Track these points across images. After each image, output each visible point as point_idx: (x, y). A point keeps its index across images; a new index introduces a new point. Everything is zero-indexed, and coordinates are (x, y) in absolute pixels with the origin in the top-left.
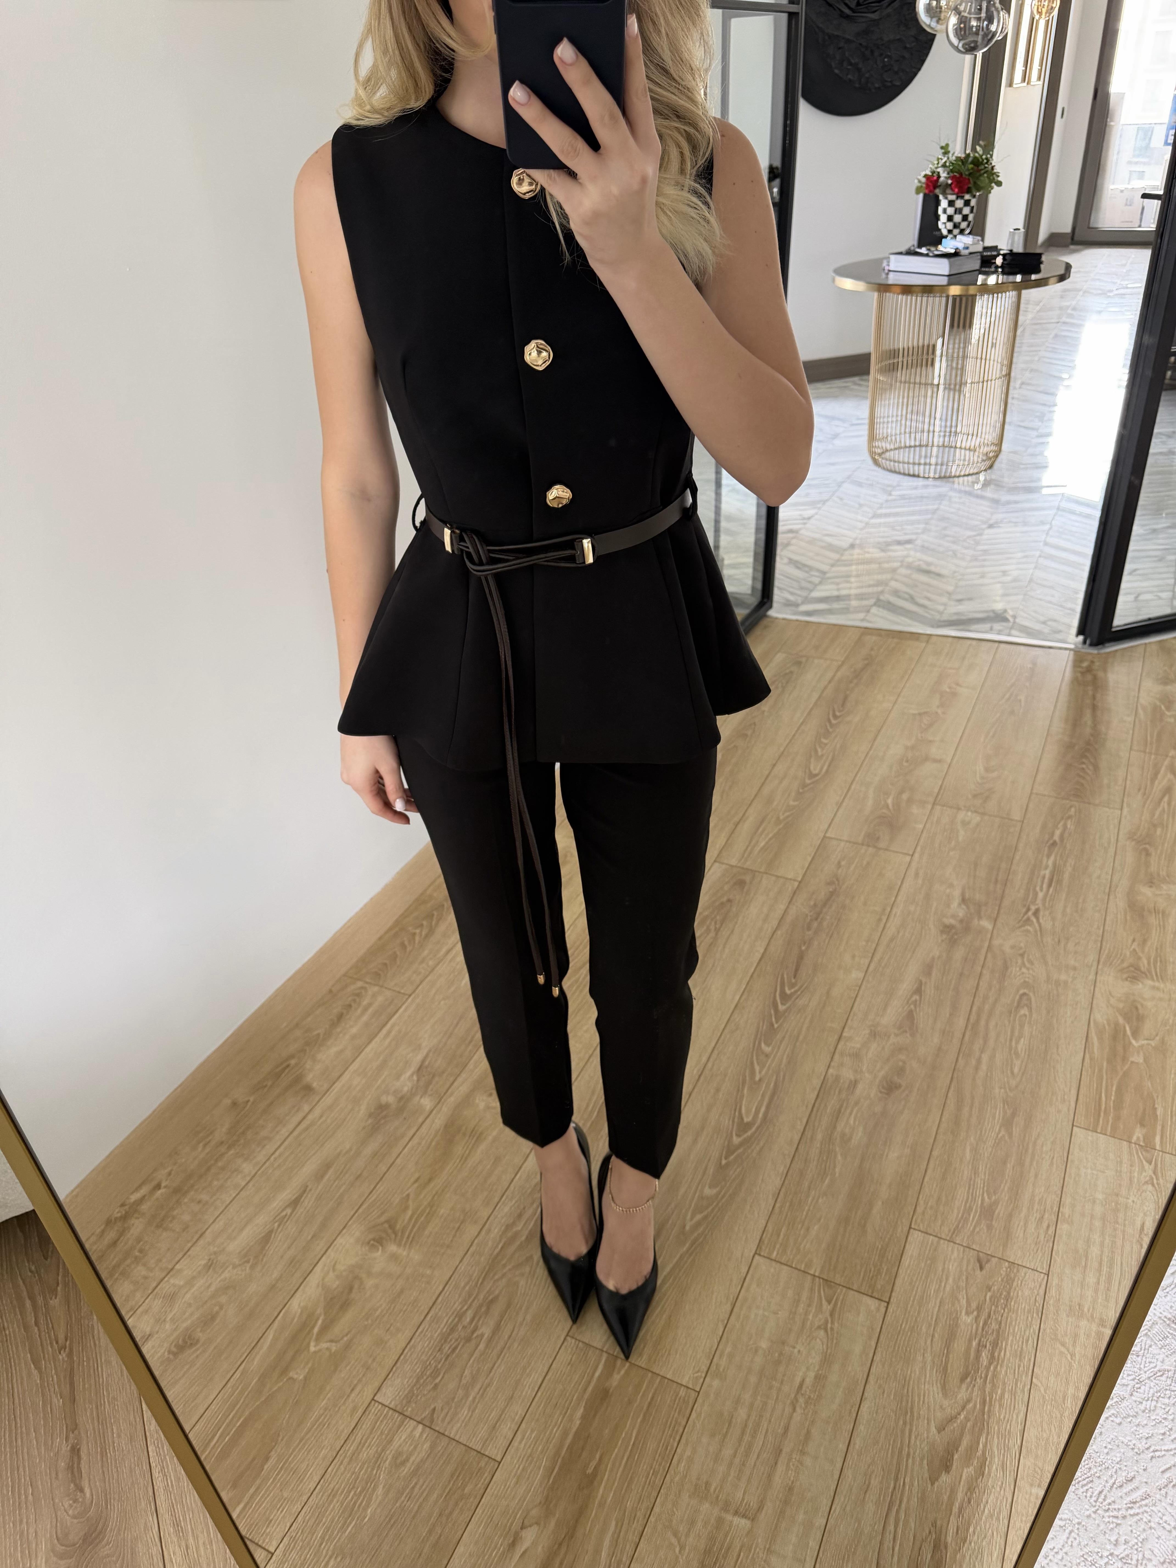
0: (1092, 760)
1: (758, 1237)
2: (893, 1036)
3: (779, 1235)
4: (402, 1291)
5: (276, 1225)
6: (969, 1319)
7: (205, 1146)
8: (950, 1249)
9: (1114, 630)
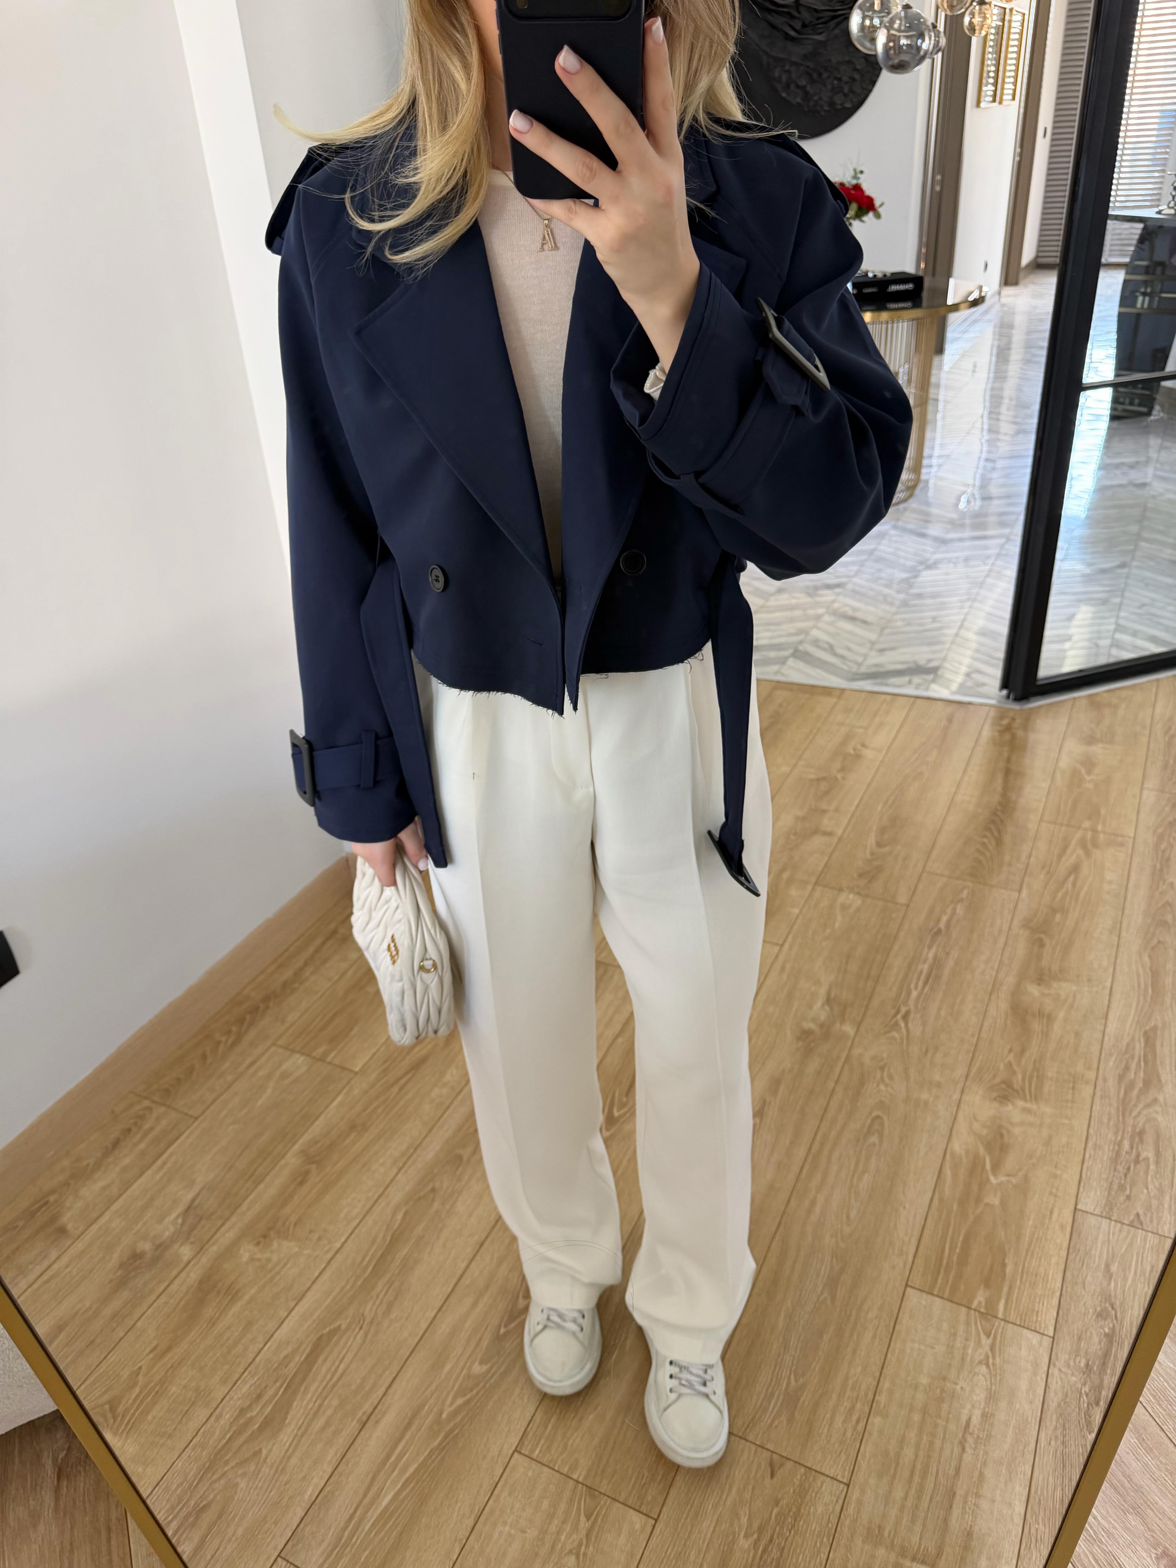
0: (996, 834)
6: (747, 1544)
9: (1039, 683)
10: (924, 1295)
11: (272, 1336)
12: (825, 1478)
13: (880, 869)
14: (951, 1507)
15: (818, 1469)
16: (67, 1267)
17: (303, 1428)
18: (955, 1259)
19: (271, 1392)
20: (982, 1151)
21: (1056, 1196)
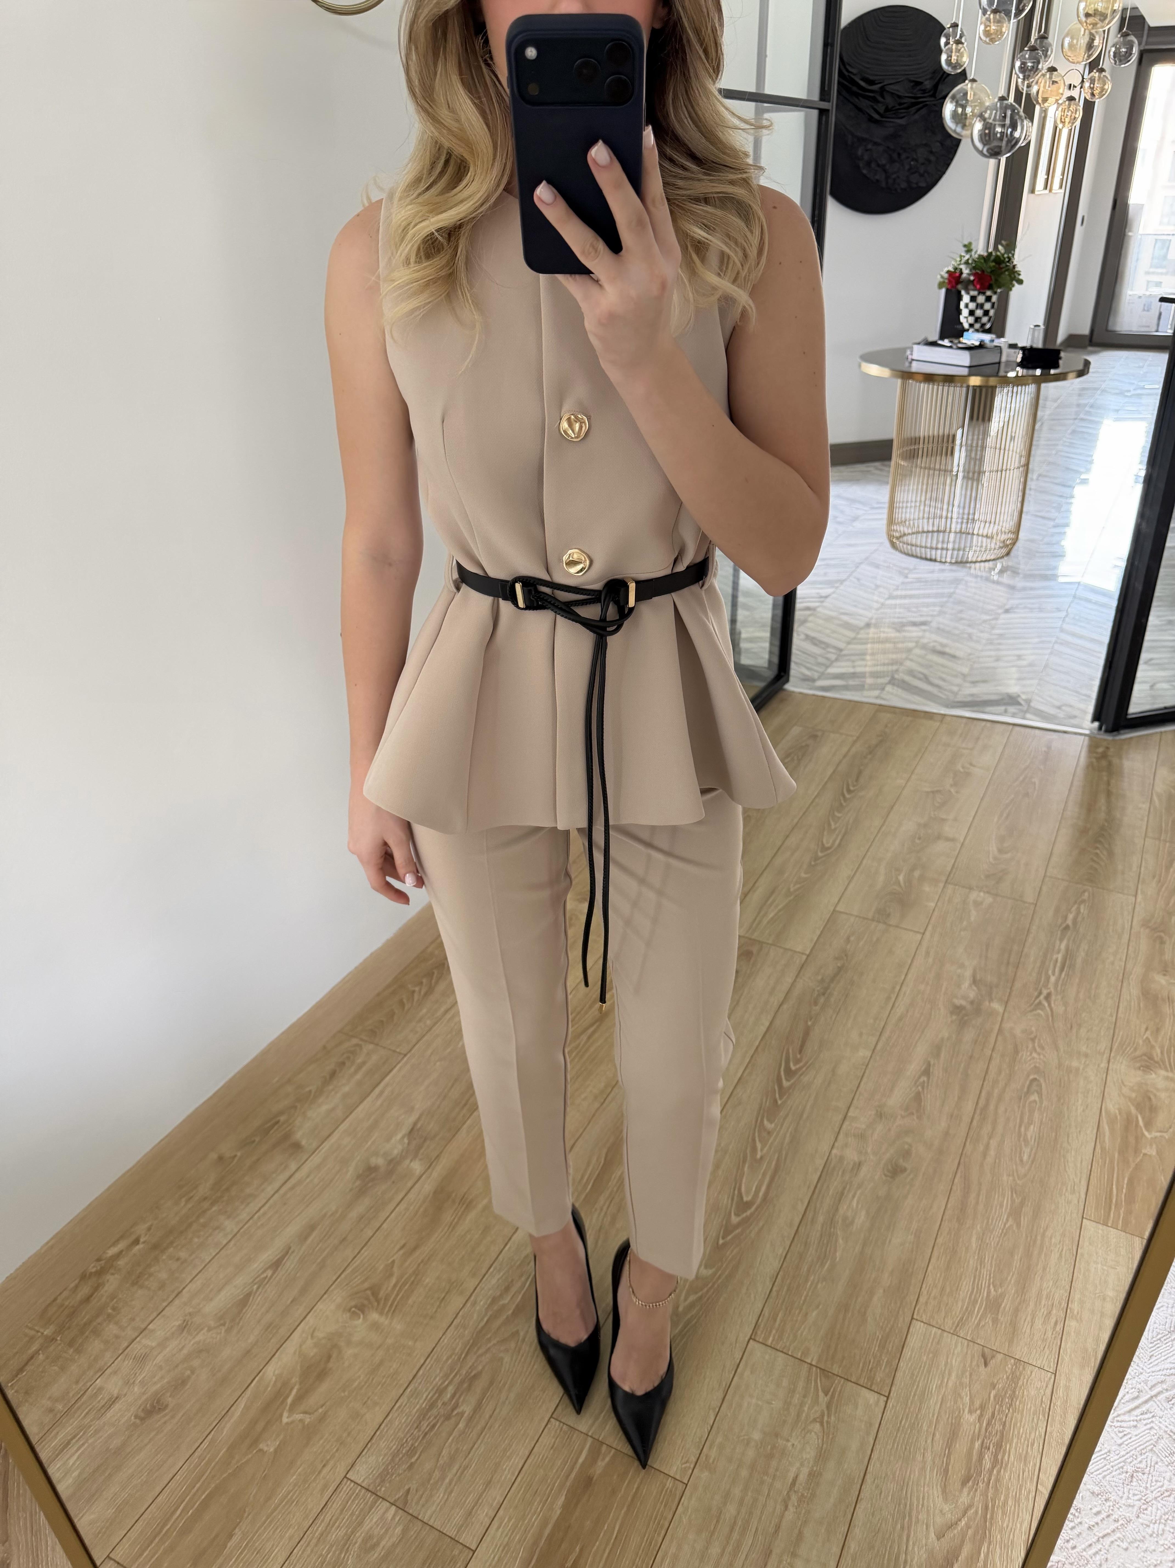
0: (1107, 846)
1: (754, 1322)
2: (899, 1117)
3: (775, 1320)
4: (381, 1363)
5: (255, 1287)
6: (973, 1418)
7: (187, 1201)
8: (954, 1342)
9: (1132, 717)
10: (1100, 1226)
12: (1033, 1367)
13: (1005, 872)
15: (1026, 1361)
16: (308, 1177)
18: (1123, 1197)
19: (518, 1284)
20: (1133, 1110)
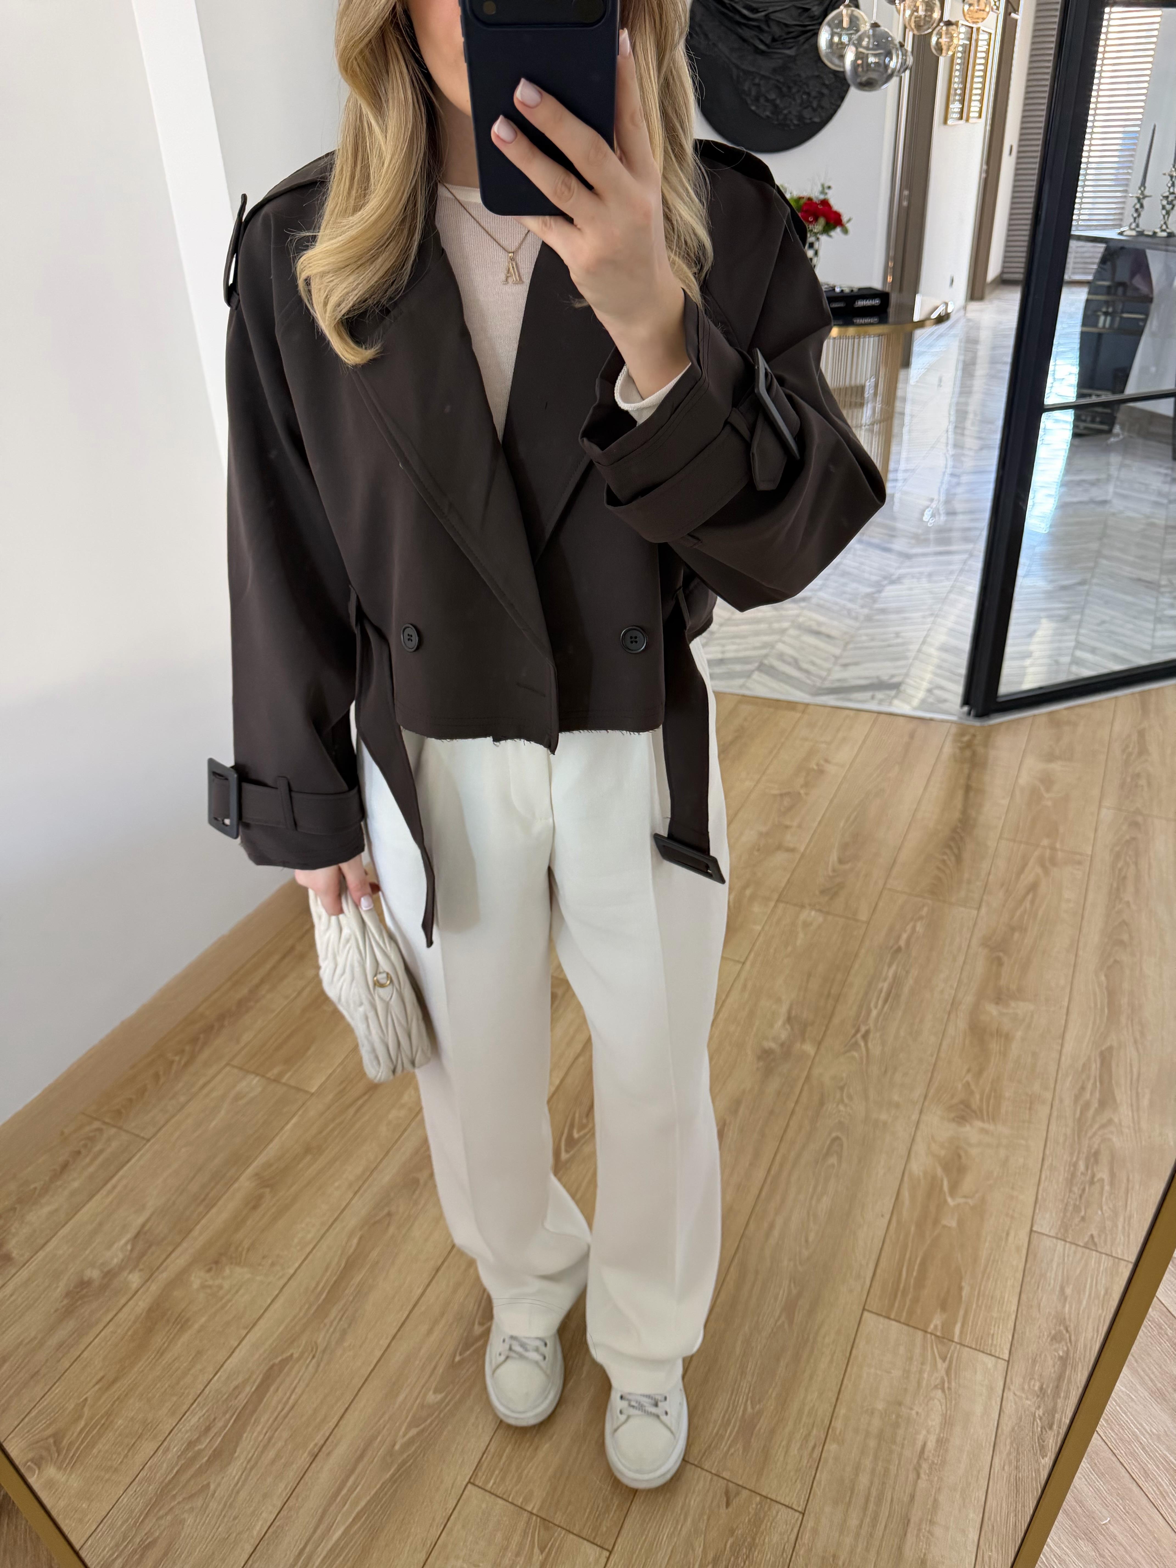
0: (956, 851)
9: (1000, 700)
10: (881, 1319)
11: (222, 1366)
12: (780, 1506)
13: (841, 886)
14: (905, 1535)
15: (774, 1498)
16: (11, 1295)
17: (252, 1463)
18: (912, 1281)
19: (220, 1424)
20: (939, 1171)
21: (1012, 1217)
